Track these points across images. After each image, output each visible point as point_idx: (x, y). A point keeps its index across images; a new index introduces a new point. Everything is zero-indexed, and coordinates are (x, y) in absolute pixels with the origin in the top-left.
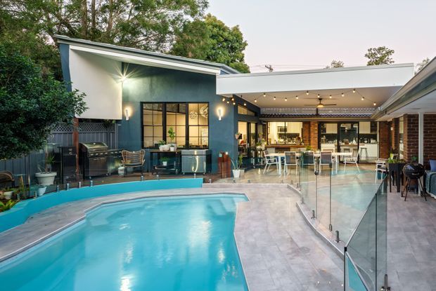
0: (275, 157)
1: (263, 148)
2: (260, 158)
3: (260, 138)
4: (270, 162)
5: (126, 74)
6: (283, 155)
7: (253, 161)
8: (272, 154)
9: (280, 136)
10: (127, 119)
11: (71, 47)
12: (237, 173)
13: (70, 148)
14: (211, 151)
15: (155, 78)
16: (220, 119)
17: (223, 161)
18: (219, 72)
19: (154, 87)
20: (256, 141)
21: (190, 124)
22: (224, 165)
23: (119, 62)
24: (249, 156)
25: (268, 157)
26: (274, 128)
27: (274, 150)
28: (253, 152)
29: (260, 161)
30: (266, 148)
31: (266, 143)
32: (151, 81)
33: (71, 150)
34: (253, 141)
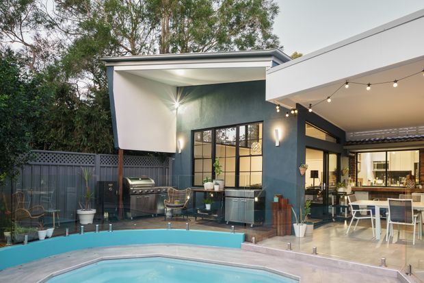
0: (369, 207)
1: (349, 191)
2: (344, 207)
3: (346, 177)
4: (358, 214)
5: (180, 100)
6: (385, 204)
7: (332, 210)
8: (364, 202)
9: (377, 175)
10: (180, 152)
11: (116, 68)
12: (300, 229)
13: (110, 183)
14: (264, 192)
15: (205, 99)
16: (277, 144)
17: (280, 208)
18: (270, 64)
19: (204, 109)
20: (338, 180)
21: (240, 155)
22: (280, 215)
23: (174, 86)
24: (326, 202)
25: (356, 207)
26: (367, 162)
27: (367, 195)
28: (332, 197)
29: (344, 211)
30: (354, 191)
31: (353, 184)
32: (202, 103)
33: (111, 185)
34: (332, 180)
